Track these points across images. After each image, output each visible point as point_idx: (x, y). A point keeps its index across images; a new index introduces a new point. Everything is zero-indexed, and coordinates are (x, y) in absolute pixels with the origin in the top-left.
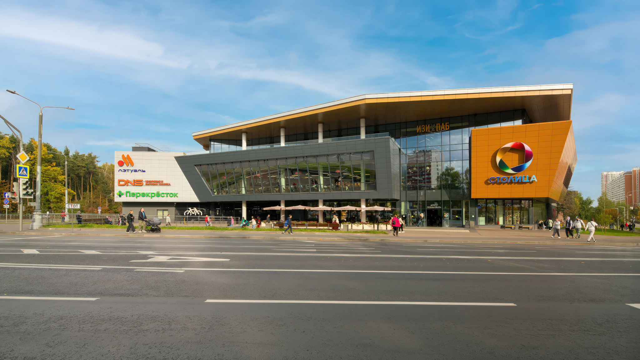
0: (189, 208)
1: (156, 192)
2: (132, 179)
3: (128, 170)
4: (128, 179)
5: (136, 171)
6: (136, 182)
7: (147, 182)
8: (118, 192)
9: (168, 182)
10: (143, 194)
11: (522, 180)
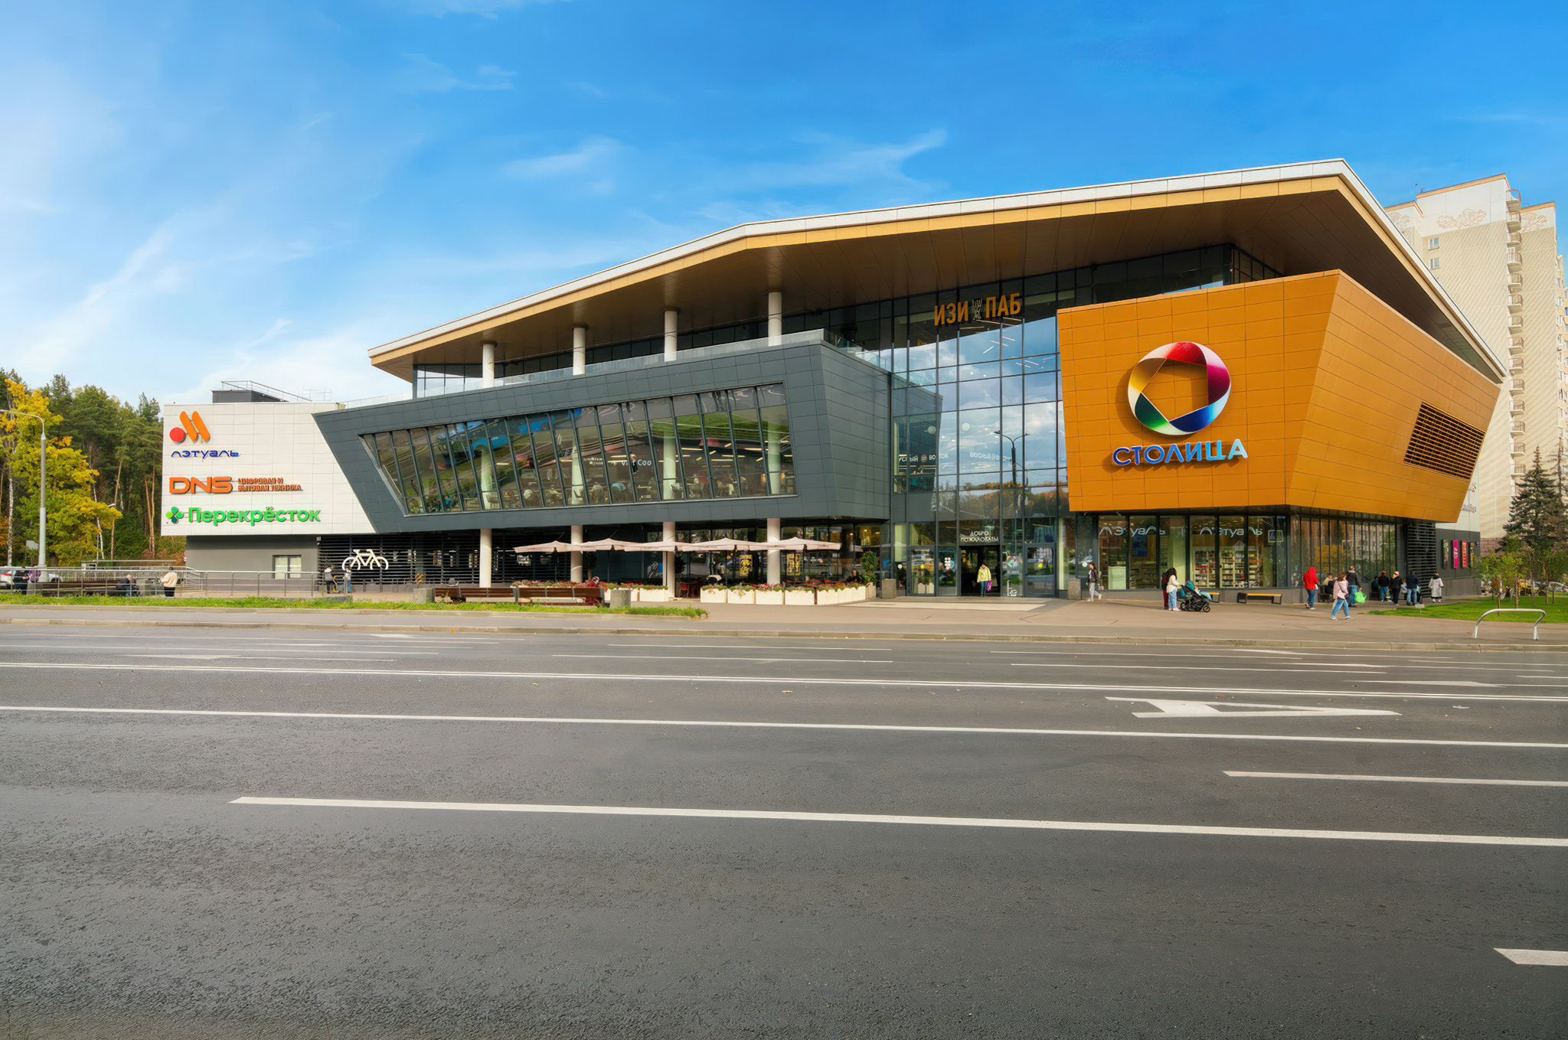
0: (355, 550)
1: (265, 510)
2: (206, 477)
3: (195, 452)
4: (196, 477)
5: (214, 454)
6: (214, 482)
7: (242, 481)
8: (170, 510)
9: (295, 483)
10: (232, 515)
11: (1204, 453)
